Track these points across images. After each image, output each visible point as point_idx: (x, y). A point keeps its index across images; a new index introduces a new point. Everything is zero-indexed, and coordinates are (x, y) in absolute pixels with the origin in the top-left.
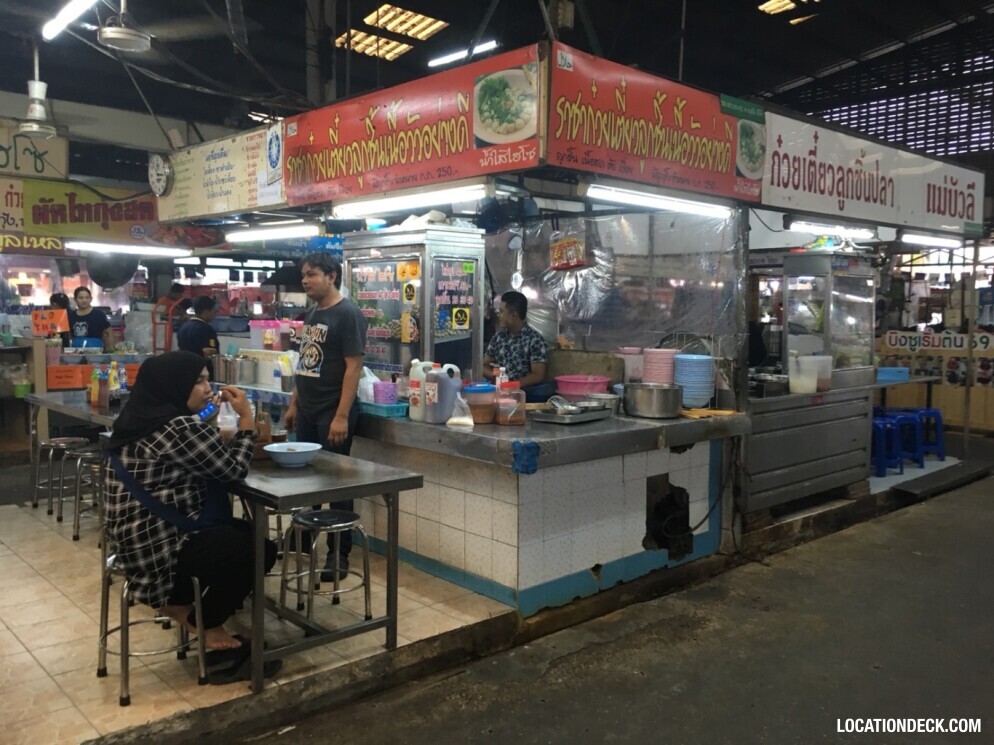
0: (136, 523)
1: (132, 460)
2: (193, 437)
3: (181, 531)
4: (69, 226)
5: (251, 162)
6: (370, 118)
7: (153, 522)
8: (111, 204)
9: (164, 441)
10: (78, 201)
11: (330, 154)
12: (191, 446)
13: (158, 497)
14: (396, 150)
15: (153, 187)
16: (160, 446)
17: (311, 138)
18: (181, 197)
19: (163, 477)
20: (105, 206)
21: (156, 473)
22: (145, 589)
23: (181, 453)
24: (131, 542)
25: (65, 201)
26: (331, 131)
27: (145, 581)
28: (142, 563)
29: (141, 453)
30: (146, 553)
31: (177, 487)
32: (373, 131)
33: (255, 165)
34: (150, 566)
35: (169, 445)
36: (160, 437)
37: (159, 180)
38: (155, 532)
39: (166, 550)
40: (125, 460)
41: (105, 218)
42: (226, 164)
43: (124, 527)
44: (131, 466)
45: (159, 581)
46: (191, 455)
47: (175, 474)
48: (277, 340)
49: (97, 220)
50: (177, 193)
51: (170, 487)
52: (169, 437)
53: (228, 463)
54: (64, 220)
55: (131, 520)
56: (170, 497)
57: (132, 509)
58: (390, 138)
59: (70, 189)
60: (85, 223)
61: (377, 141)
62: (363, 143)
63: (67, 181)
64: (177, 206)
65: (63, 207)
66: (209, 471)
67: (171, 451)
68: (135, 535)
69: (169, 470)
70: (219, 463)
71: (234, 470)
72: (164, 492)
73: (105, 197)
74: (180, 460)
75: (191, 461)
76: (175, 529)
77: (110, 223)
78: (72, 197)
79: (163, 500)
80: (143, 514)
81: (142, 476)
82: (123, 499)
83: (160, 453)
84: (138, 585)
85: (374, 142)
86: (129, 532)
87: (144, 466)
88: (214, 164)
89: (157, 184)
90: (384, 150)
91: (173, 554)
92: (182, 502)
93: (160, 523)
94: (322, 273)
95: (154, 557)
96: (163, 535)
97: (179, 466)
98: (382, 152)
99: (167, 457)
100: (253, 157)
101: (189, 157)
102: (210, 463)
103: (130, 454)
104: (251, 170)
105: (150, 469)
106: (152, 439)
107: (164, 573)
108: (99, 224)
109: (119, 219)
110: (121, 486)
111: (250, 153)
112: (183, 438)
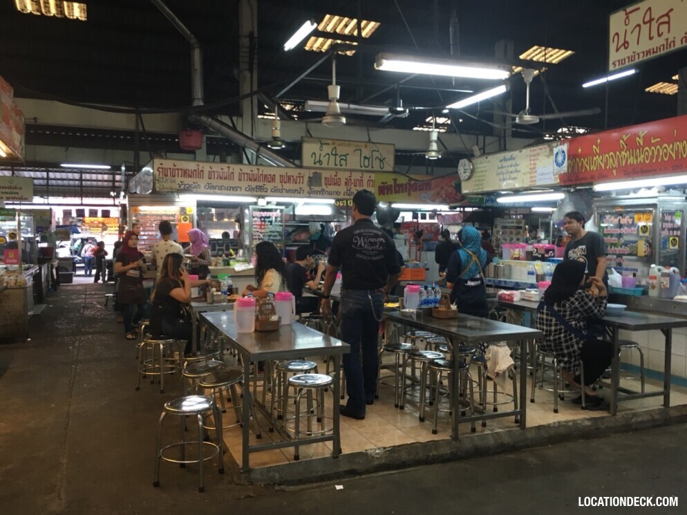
0: (562, 335)
1: (560, 309)
2: (587, 300)
3: (581, 339)
4: (394, 195)
5: (532, 162)
6: (623, 140)
7: (570, 335)
8: (413, 182)
9: (575, 301)
10: (398, 182)
11: (593, 158)
12: (586, 304)
13: (571, 325)
14: (642, 156)
15: (461, 176)
16: (573, 303)
17: (580, 150)
18: (479, 181)
19: (573, 317)
20: (410, 184)
21: (571, 315)
22: (565, 363)
23: (582, 306)
24: (561, 343)
25: (392, 183)
26: (594, 147)
27: (566, 359)
28: (566, 351)
29: (564, 306)
30: (568, 348)
31: (578, 320)
32: (625, 147)
33: (535, 164)
34: (569, 354)
35: (577, 303)
36: (572, 299)
37: (465, 172)
38: (571, 339)
39: (576, 347)
40: (556, 308)
41: (410, 190)
42: (514, 164)
43: (557, 337)
44: (560, 311)
45: (573, 360)
46: (586, 307)
47: (578, 315)
48: (523, 255)
49: (406, 192)
50: (477, 179)
51: (575, 321)
52: (577, 299)
53: (599, 311)
54: (391, 193)
55: (560, 333)
56: (576, 324)
57: (561, 329)
58: (638, 150)
59: (394, 176)
60: (401, 194)
61: (628, 152)
62: (618, 153)
63: (394, 172)
64: (475, 185)
65: (391, 185)
66: (591, 314)
67: (578, 306)
68: (563, 340)
69: (576, 313)
70: (596, 311)
71: (601, 314)
72: (573, 323)
73: (412, 179)
74: (581, 309)
75: (586, 310)
76: (578, 339)
77: (412, 193)
78: (395, 180)
79: (574, 326)
80: (565, 332)
81: (565, 316)
82: (556, 325)
83: (573, 306)
84: (563, 361)
85: (626, 152)
86: (560, 338)
87: (565, 311)
88: (504, 164)
89: (464, 175)
90: (633, 156)
91: (579, 348)
92: (580, 327)
93: (573, 335)
94: (576, 221)
95: (571, 350)
96: (574, 340)
97: (580, 312)
98: (632, 158)
99: (576, 308)
100: (534, 160)
101: (486, 160)
102: (593, 311)
103: (559, 306)
104: (532, 166)
105: (568, 313)
106: (569, 300)
107: (575, 356)
108: (407, 193)
109: (415, 190)
110: (554, 319)
111: (532, 158)
112: (583, 300)
